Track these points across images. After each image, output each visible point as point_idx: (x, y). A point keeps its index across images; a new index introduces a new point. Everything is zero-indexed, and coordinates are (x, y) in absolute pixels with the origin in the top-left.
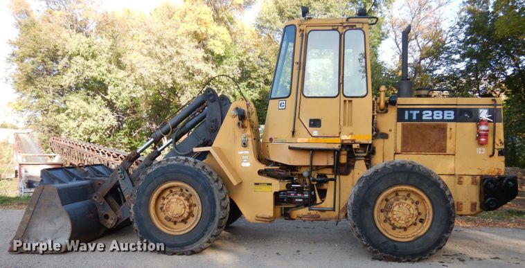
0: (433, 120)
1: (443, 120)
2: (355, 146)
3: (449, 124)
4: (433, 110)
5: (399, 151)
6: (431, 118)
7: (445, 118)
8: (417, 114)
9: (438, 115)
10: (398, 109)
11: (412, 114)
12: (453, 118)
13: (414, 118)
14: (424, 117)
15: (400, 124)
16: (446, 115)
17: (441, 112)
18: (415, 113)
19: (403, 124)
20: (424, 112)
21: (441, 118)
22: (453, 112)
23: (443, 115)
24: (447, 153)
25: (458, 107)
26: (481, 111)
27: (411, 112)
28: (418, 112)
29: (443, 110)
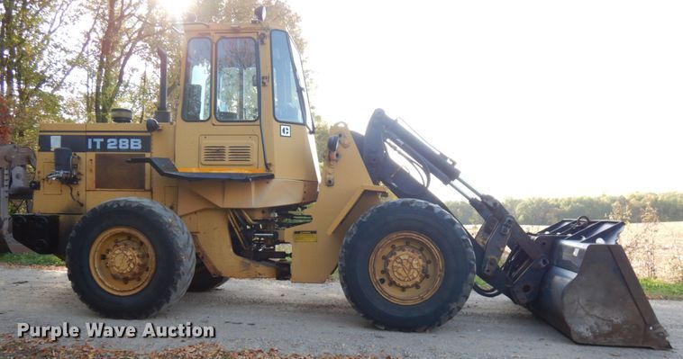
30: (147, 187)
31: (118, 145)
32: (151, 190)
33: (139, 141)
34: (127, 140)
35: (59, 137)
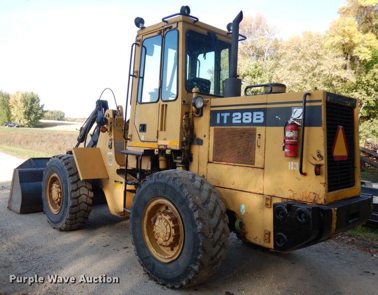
0: (242, 124)
1: (252, 124)
2: (168, 152)
3: (258, 128)
4: (242, 111)
5: (211, 160)
6: (240, 122)
7: (255, 121)
8: (227, 117)
9: (247, 118)
10: (211, 111)
11: (223, 117)
12: (262, 121)
13: (225, 122)
14: (234, 121)
15: (212, 128)
16: (255, 117)
17: (250, 114)
18: (226, 115)
19: (215, 129)
20: (234, 115)
21: (249, 121)
22: (262, 114)
23: (252, 117)
24: (255, 166)
25: (269, 106)
26: (294, 110)
27: (222, 115)
28: (229, 114)
29: (252, 111)
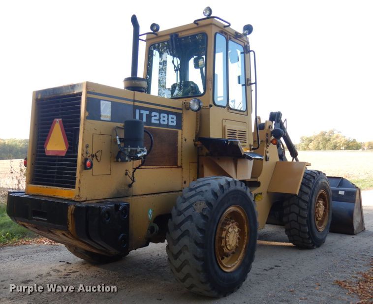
30: (179, 164)
31: (159, 120)
32: (181, 167)
33: (175, 117)
34: (166, 115)
35: (109, 103)
